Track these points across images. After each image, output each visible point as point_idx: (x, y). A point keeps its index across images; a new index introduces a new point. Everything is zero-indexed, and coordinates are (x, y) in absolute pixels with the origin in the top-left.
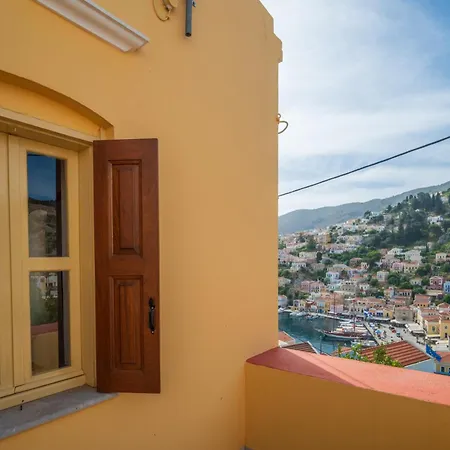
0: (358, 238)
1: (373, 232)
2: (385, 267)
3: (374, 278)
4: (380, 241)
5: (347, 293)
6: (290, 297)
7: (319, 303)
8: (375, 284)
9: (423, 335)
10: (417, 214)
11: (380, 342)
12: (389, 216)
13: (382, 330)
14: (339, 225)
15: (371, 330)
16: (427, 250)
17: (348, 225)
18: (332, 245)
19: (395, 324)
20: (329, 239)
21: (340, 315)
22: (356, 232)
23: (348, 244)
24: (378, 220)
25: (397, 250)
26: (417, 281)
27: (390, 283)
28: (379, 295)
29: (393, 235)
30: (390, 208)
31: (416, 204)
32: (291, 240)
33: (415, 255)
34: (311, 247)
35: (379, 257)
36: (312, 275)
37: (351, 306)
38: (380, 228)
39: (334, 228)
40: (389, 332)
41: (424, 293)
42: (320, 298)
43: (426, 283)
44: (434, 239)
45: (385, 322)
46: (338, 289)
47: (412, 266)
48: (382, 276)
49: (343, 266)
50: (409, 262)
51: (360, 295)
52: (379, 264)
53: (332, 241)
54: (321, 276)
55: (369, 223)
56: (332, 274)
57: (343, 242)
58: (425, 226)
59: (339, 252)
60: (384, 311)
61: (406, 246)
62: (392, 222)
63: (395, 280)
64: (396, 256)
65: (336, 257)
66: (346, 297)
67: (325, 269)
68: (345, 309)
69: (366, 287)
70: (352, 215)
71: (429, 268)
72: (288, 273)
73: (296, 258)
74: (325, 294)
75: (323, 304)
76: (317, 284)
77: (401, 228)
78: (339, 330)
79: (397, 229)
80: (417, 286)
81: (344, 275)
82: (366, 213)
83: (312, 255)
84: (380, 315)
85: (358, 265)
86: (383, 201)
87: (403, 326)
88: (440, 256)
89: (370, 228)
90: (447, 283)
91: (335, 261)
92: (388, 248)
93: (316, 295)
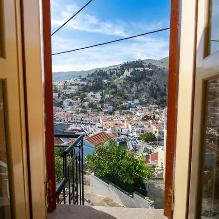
0: (76, 87)
1: (83, 85)
2: (87, 100)
3: (83, 105)
4: (85, 89)
5: (72, 112)
7: (60, 117)
8: (84, 107)
9: (102, 128)
10: (99, 78)
11: (86, 132)
12: (88, 79)
13: (87, 127)
14: (68, 81)
15: (83, 127)
16: (103, 93)
17: (72, 81)
18: (65, 90)
19: (92, 124)
20: (64, 87)
21: (70, 122)
22: (75, 85)
23: (72, 90)
24: (84, 80)
25: (92, 93)
26: (99, 106)
27: (89, 107)
28: (85, 112)
29: (90, 87)
30: (89, 75)
31: (99, 74)
33: (98, 95)
34: (55, 91)
35: (85, 96)
36: (56, 104)
37: (74, 118)
38: (85, 83)
39: (66, 82)
40: (90, 128)
41: (102, 110)
42: (60, 115)
43: (102, 107)
44: (105, 89)
45: (88, 124)
46: (69, 110)
47: (97, 100)
48: (86, 104)
49: (70, 100)
50: (96, 98)
51: (78, 113)
52: (85, 99)
54: (60, 105)
55: (81, 81)
56: (65, 104)
57: (70, 89)
58: (102, 83)
59: (68, 93)
60: (87, 119)
61: (95, 91)
62: (90, 81)
63: (91, 106)
64: (91, 95)
65: (67, 95)
66: (72, 114)
67: (62, 102)
68: (71, 119)
69: (80, 109)
70: (74, 77)
71: (103, 100)
74: (62, 113)
75: (62, 118)
76: (59, 108)
77: (93, 84)
78: (69, 129)
80: (99, 108)
81: (71, 104)
82: (80, 76)
83: (56, 95)
84: (86, 121)
85: (77, 99)
86: (86, 72)
87: (95, 124)
88: (107, 96)
89: (81, 83)
90: (110, 107)
91: (67, 97)
92: (89, 92)
93: (58, 113)
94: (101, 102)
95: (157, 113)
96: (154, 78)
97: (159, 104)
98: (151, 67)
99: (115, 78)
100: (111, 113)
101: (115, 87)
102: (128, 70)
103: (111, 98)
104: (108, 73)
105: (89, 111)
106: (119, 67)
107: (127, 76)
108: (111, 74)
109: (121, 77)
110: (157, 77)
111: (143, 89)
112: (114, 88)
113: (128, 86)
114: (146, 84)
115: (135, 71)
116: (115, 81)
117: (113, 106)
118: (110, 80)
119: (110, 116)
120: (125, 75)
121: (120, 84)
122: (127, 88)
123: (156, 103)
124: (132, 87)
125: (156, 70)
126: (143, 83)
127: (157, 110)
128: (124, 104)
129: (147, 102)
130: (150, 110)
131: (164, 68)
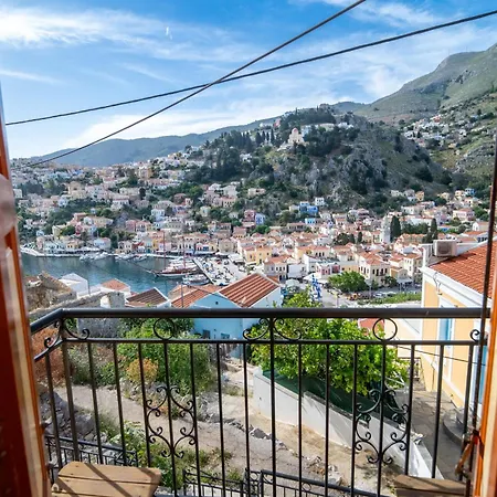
0: (181, 172)
1: (194, 167)
3: (197, 213)
4: (201, 177)
5: (174, 230)
6: (114, 239)
7: (147, 243)
8: (199, 219)
9: (242, 264)
10: (231, 151)
11: (208, 274)
12: (207, 152)
13: (209, 264)
14: (160, 159)
15: (199, 264)
16: (241, 185)
17: (169, 159)
18: (155, 181)
19: (219, 257)
20: (152, 174)
21: (170, 253)
22: (178, 167)
23: (171, 180)
24: (198, 155)
25: (216, 186)
26: (234, 215)
27: (212, 218)
28: (204, 230)
29: (212, 171)
30: (208, 143)
31: (231, 142)
32: (108, 175)
33: (231, 190)
34: (133, 183)
35: (200, 193)
36: (136, 213)
37: (179, 243)
38: (200, 164)
39: (156, 162)
40: (215, 264)
41: (240, 225)
42: (147, 237)
43: (241, 216)
44: (247, 175)
45: (212, 255)
46: (166, 226)
47: (228, 200)
48: (204, 211)
49: (169, 203)
50: (227, 197)
51: (186, 231)
52: (202, 199)
54: (145, 214)
55: (189, 158)
56: (157, 212)
57: (167, 177)
58: (238, 162)
59: (163, 188)
60: (209, 245)
61: (224, 181)
62: (211, 158)
63: (216, 214)
64: (216, 191)
65: (159, 193)
66: (173, 234)
67: (150, 207)
68: (173, 246)
69: (191, 223)
70: (173, 149)
71: (243, 202)
72: (109, 212)
73: (116, 195)
74: (152, 233)
75: (151, 243)
76: (143, 223)
77: (219, 164)
78: (170, 269)
79: (215, 164)
80: (235, 219)
81: (169, 212)
82: (187, 147)
83: (135, 192)
84: (206, 249)
85: (182, 200)
86: (201, 137)
87: (226, 257)
88: (252, 191)
89: (191, 163)
90: (258, 216)
91: (159, 197)
92: (209, 183)
93: (143, 234)
94: (239, 206)
95: (367, 228)
96: (359, 147)
97: (372, 206)
98: (351, 120)
99: (268, 149)
100: (261, 231)
101: (269, 169)
102: (299, 129)
103: (262, 196)
104: (253, 138)
105: (212, 226)
106: (278, 124)
107: (295, 144)
108: (260, 139)
109: (283, 147)
110: (366, 145)
111: (333, 174)
112: (267, 172)
113: (300, 167)
114: (340, 162)
115: (314, 131)
116: (268, 156)
117: (267, 213)
118: (257, 154)
119: (260, 238)
120: (291, 141)
121: (281, 162)
122: (296, 172)
123: (365, 205)
124: (308, 168)
125: (363, 128)
126: (334, 159)
127: (367, 222)
128: (292, 208)
129: (344, 203)
130: (351, 221)
131: (382, 123)
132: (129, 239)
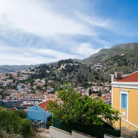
1: (32, 74)
3: (32, 88)
4: (34, 77)
5: (24, 93)
6: (3, 95)
7: (15, 97)
8: (33, 89)
12: (36, 70)
13: (36, 103)
14: (21, 71)
15: (32, 103)
16: (46, 79)
17: (24, 71)
18: (19, 78)
19: (39, 101)
20: (18, 75)
21: (22, 100)
22: (26, 74)
23: (24, 77)
24: (33, 70)
25: (39, 80)
26: (44, 88)
27: (37, 89)
28: (34, 93)
29: (37, 75)
30: (36, 67)
31: (43, 67)
32: (3, 75)
33: (43, 81)
34: (11, 78)
35: (34, 82)
36: (12, 87)
37: (26, 97)
38: (34, 73)
39: (19, 72)
40: (38, 103)
41: (46, 91)
43: (46, 88)
44: (48, 77)
45: (36, 100)
46: (21, 91)
47: (42, 84)
48: (35, 87)
49: (23, 84)
50: (42, 83)
51: (28, 93)
52: (34, 83)
53: (19, 76)
54: (15, 88)
55: (30, 71)
56: (19, 87)
57: (22, 76)
58: (45, 73)
59: (21, 80)
60: (36, 97)
61: (41, 78)
63: (39, 88)
64: (38, 81)
66: (24, 94)
67: (17, 85)
68: (24, 98)
69: (30, 90)
70: (25, 69)
71: (47, 84)
72: (2, 87)
73: (5, 82)
74: (16, 94)
75: (16, 97)
76: (14, 90)
77: (40, 73)
78: (22, 105)
79: (38, 73)
81: (23, 87)
82: (29, 68)
83: (12, 81)
84: (35, 98)
85: (27, 84)
86: (34, 66)
87: (41, 101)
88: (50, 81)
89: (31, 73)
90: (51, 88)
91: (20, 83)
92: (36, 79)
93: (13, 94)
94: (46, 86)
95: (83, 92)
96: (80, 70)
97: (84, 86)
98: (77, 63)
99: (54, 70)
100: (53, 93)
101: (55, 75)
102: (63, 65)
103: (52, 83)
104: (50, 66)
105: (37, 92)
106: (57, 63)
107: (62, 68)
108: (52, 67)
109: (59, 69)
110: (82, 70)
111: (73, 77)
112: (54, 76)
114: (75, 74)
115: (67, 65)
116: (55, 71)
117: (54, 88)
118: (51, 71)
119: (52, 95)
120: (61, 68)
121: (58, 73)
122: (63, 76)
123: (82, 86)
124: (66, 75)
125: (81, 65)
126: (73, 73)
127: (83, 90)
128: (62, 86)
129: (76, 85)
130: (78, 90)
131: (85, 65)
132: (9, 95)
